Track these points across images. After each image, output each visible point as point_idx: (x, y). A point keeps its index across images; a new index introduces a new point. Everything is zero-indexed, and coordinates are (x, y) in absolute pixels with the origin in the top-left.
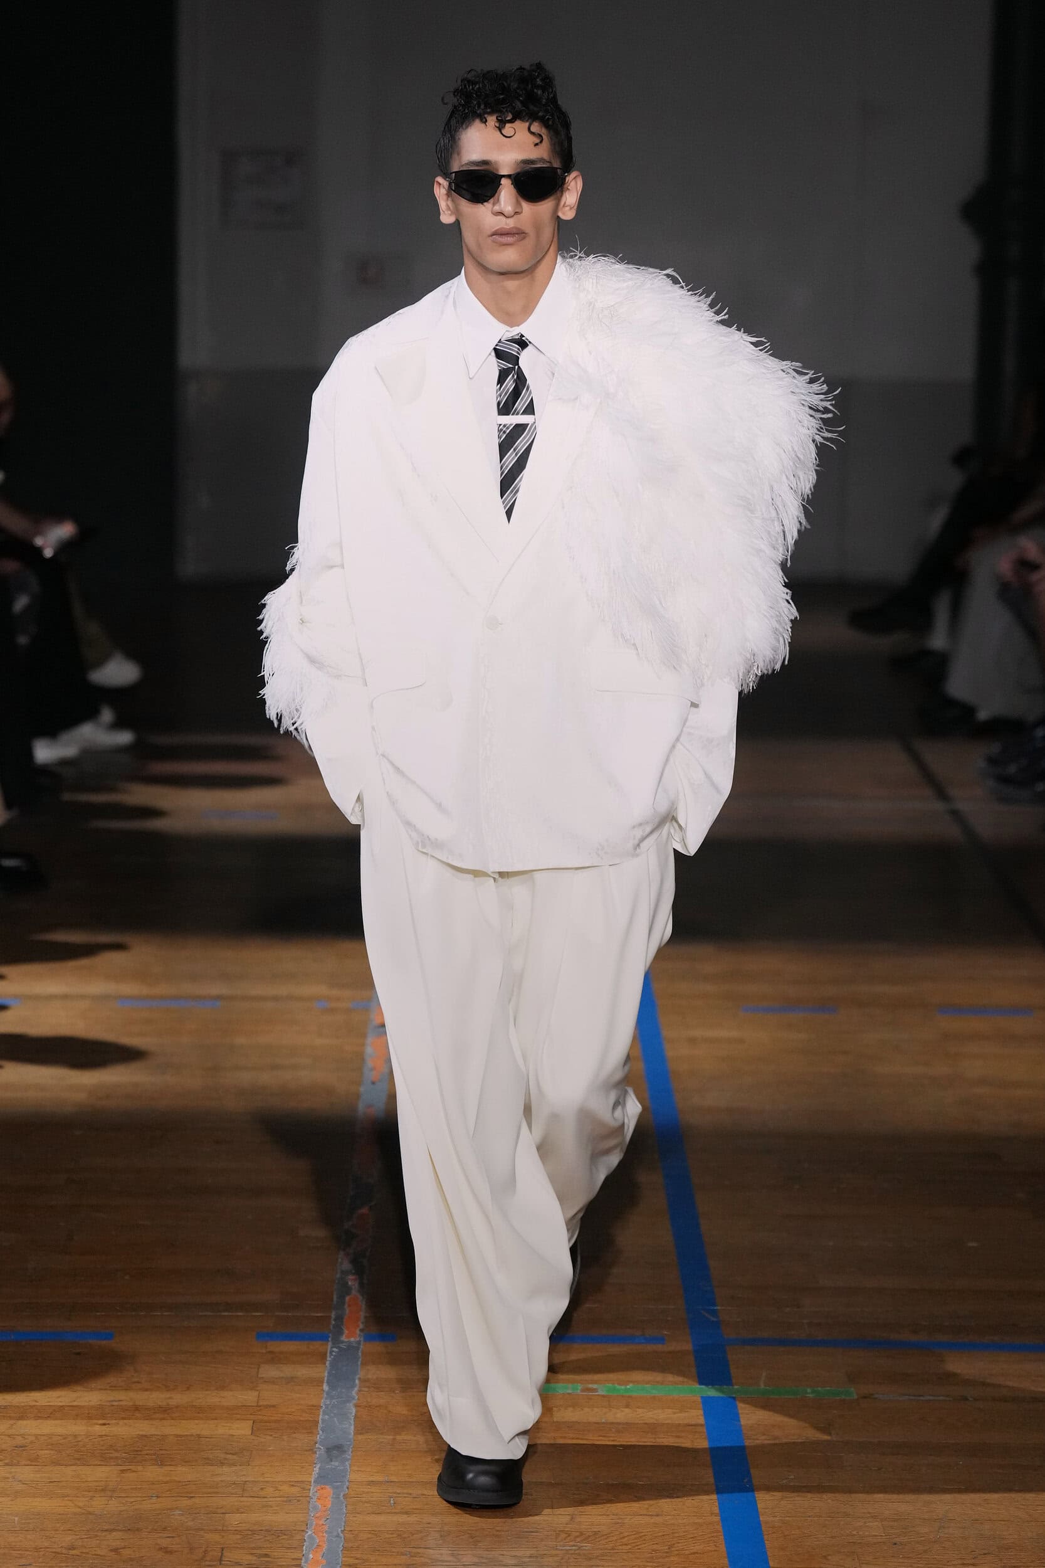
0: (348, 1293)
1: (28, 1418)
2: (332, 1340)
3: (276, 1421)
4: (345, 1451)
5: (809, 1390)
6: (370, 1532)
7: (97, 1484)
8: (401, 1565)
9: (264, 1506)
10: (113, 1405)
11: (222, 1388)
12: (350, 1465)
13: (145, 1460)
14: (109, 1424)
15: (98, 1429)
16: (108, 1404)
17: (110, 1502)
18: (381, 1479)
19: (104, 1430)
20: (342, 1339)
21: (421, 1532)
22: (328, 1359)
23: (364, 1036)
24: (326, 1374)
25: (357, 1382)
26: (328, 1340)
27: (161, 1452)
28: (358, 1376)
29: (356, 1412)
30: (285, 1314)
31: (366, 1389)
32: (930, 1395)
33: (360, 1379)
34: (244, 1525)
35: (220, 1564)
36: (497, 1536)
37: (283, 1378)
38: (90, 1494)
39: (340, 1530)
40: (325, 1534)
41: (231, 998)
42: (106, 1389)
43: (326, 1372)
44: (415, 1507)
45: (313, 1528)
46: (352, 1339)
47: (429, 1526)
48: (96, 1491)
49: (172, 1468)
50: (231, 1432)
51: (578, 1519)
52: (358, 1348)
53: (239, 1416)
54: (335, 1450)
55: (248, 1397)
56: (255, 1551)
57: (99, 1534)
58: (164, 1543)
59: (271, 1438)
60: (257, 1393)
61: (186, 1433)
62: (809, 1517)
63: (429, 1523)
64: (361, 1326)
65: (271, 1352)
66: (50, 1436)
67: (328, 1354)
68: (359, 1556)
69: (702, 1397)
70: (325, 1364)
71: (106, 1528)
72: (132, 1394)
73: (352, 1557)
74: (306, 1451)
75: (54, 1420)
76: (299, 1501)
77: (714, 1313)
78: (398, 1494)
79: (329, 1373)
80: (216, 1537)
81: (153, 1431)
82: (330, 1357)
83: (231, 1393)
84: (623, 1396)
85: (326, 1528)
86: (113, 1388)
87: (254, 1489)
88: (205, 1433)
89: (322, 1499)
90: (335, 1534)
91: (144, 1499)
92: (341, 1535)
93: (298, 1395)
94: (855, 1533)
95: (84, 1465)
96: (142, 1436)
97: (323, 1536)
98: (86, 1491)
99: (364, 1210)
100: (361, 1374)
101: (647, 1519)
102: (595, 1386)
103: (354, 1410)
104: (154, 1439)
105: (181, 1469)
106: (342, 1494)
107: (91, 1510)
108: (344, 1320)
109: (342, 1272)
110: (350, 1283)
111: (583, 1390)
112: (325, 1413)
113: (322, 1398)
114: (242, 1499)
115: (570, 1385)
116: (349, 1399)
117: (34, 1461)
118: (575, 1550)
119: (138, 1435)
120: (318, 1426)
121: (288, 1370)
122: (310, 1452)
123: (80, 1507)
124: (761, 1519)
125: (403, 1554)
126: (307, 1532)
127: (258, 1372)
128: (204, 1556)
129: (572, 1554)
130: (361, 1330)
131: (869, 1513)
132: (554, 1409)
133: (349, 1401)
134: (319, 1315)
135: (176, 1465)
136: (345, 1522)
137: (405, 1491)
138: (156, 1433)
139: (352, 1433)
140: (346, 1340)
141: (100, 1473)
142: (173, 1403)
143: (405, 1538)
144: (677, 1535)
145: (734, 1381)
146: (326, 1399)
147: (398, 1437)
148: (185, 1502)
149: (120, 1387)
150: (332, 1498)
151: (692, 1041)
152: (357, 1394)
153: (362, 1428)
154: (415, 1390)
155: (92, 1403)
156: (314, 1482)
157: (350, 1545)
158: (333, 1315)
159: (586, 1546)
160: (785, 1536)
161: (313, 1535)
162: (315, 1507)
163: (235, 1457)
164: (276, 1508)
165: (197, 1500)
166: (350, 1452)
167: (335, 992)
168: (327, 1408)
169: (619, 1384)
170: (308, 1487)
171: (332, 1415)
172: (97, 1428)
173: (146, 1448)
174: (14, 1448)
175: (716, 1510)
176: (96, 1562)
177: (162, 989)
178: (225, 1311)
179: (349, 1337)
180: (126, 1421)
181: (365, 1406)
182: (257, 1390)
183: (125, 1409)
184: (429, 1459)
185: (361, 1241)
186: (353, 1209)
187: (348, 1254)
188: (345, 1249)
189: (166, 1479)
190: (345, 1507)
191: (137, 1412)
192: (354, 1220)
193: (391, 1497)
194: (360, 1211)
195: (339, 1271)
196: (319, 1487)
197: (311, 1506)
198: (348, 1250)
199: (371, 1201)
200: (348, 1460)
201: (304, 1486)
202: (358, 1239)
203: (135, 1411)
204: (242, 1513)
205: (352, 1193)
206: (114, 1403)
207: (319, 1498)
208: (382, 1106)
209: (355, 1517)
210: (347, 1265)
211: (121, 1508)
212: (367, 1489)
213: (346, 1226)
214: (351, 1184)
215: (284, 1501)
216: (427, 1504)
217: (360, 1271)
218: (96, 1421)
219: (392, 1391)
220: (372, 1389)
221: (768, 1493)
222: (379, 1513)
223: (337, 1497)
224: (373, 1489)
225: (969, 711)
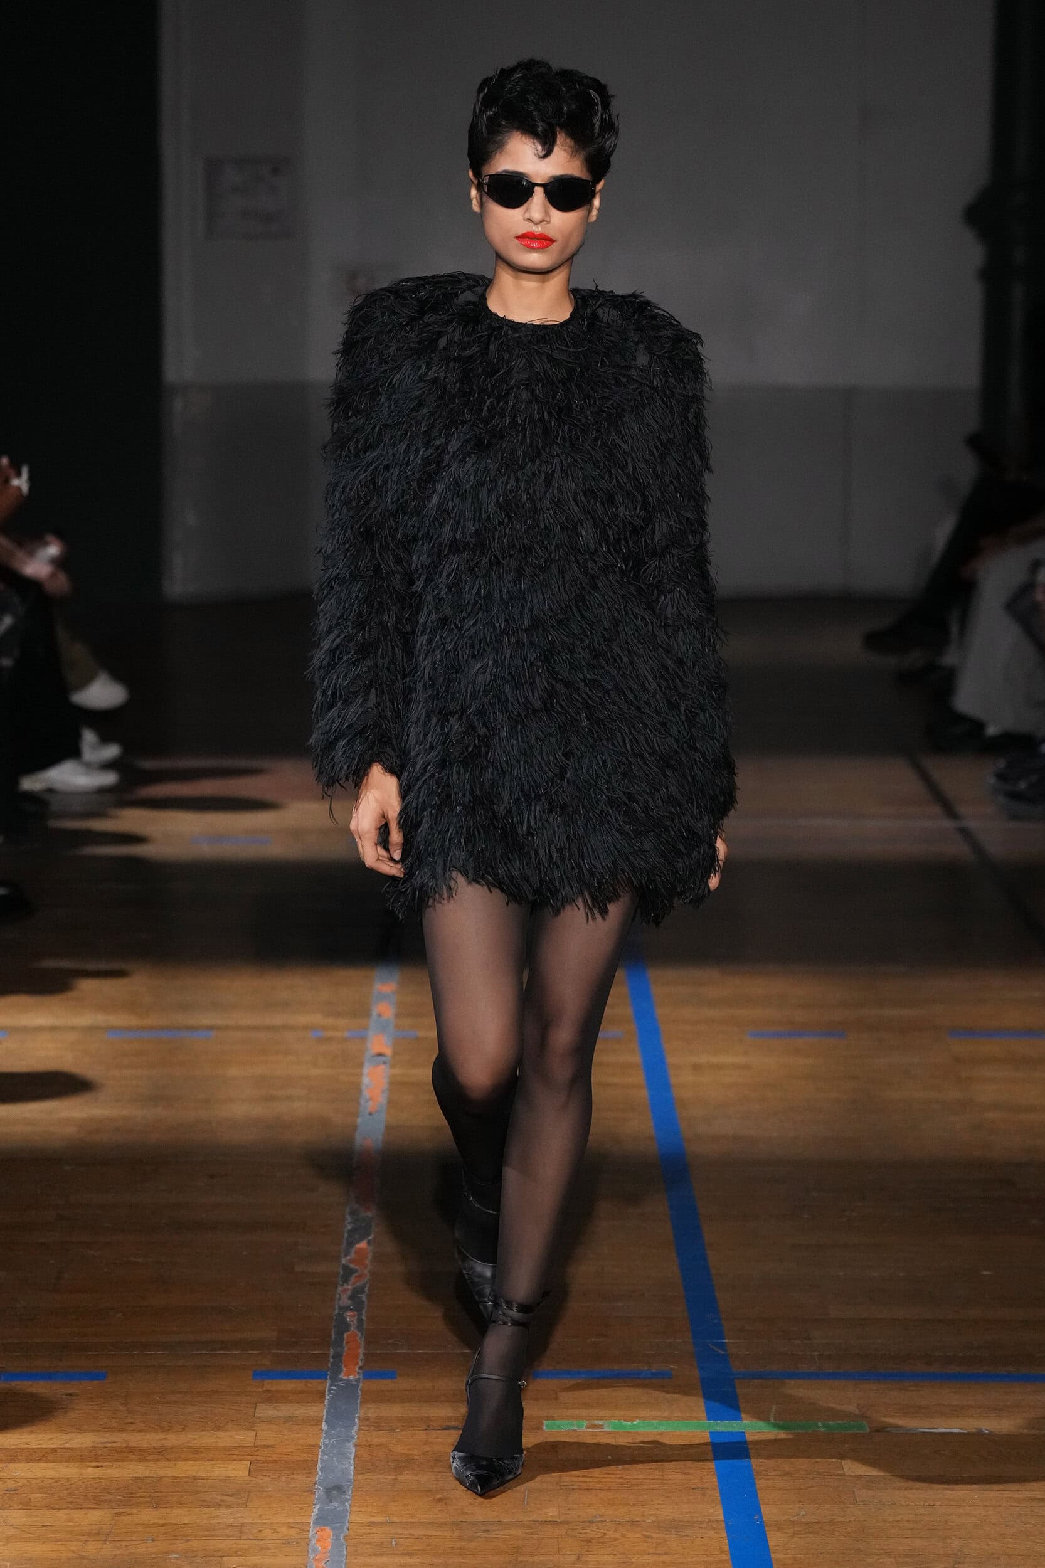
0: (347, 1330)
1: (20, 1461)
2: (331, 1378)
3: (275, 1462)
4: (345, 1492)
5: (820, 1424)
7: (90, 1528)
9: (262, 1549)
10: (106, 1447)
11: (218, 1428)
12: (350, 1505)
13: (140, 1503)
14: (102, 1466)
15: (90, 1472)
16: (101, 1446)
17: (105, 1547)
18: (382, 1519)
19: (98, 1472)
20: (340, 1377)
22: (327, 1397)
23: (361, 1065)
24: (325, 1414)
25: (356, 1420)
26: (326, 1379)
27: (159, 1494)
28: (357, 1415)
29: (356, 1451)
30: (282, 1352)
31: (367, 1428)
32: (944, 1428)
33: (359, 1417)
37: (280, 1417)
38: (84, 1538)
41: (227, 1028)
42: (98, 1431)
43: (325, 1410)
44: (417, 1548)
46: (351, 1377)
48: (89, 1535)
49: (168, 1511)
50: (229, 1473)
51: (584, 1559)
52: (356, 1386)
53: (235, 1457)
54: (335, 1491)
55: (246, 1437)
59: (268, 1478)
60: (253, 1433)
61: (181, 1475)
62: (821, 1554)
63: (431, 1564)
64: (360, 1364)
65: (268, 1391)
66: (43, 1479)
67: (327, 1393)
69: (710, 1432)
70: (324, 1402)
72: (124, 1435)
74: (305, 1492)
75: (48, 1461)
76: (297, 1543)
77: (722, 1346)
78: (401, 1535)
79: (327, 1412)
81: (147, 1474)
82: (329, 1395)
83: (228, 1433)
84: (629, 1432)
86: (106, 1430)
87: (252, 1531)
88: (199, 1474)
89: (322, 1541)
91: (140, 1542)
93: (296, 1435)
95: (77, 1508)
96: (139, 1478)
98: (79, 1535)
99: (363, 1245)
100: (360, 1412)
101: (655, 1558)
102: (601, 1422)
103: (353, 1450)
104: (149, 1481)
105: (176, 1511)
106: (342, 1535)
107: (84, 1554)
108: (343, 1358)
109: (341, 1308)
110: (348, 1320)
111: (588, 1427)
112: (324, 1453)
113: (321, 1438)
114: (242, 1542)
115: (575, 1422)
116: (349, 1438)
117: (26, 1505)
119: (133, 1477)
120: (316, 1466)
121: (285, 1410)
122: (306, 1493)
123: (73, 1552)
124: (772, 1556)
127: (255, 1412)
130: (360, 1368)
131: (882, 1549)
133: (349, 1441)
134: (317, 1352)
135: (172, 1507)
136: (346, 1564)
137: (408, 1532)
138: (151, 1475)
139: (352, 1473)
140: (345, 1378)
141: (95, 1517)
142: (167, 1444)
145: (743, 1416)
146: (325, 1438)
147: (400, 1477)
148: (181, 1545)
149: (115, 1428)
150: (332, 1539)
151: (697, 1067)
152: (357, 1433)
153: (362, 1468)
154: (417, 1429)
155: (84, 1446)
156: (314, 1523)
158: (332, 1352)
162: (314, 1550)
163: (231, 1499)
164: (273, 1551)
165: (194, 1544)
166: (350, 1493)
167: (330, 1021)
168: (325, 1447)
169: (624, 1420)
170: (307, 1529)
171: (331, 1455)
172: (90, 1470)
173: (140, 1490)
174: (5, 1492)
175: (726, 1548)
177: (151, 1020)
178: (221, 1349)
179: (348, 1374)
180: (119, 1463)
181: (366, 1446)
182: (254, 1430)
183: (117, 1451)
184: (431, 1499)
185: (360, 1276)
186: (351, 1244)
187: (345, 1290)
188: (342, 1285)
189: (161, 1522)
190: (345, 1549)
191: (131, 1453)
192: (353, 1255)
193: (393, 1539)
194: (358, 1246)
195: (337, 1307)
196: (318, 1529)
197: (310, 1547)
198: (346, 1286)
199: (369, 1235)
200: (347, 1500)
201: (303, 1528)
202: (357, 1274)
203: (128, 1453)
204: (240, 1556)
205: (349, 1227)
206: (109, 1445)
207: (318, 1540)
208: (380, 1138)
209: (355, 1559)
210: (345, 1301)
211: (119, 1552)
212: (367, 1530)
213: (344, 1261)
214: (349, 1218)
215: (283, 1544)
216: (428, 1545)
217: (358, 1307)
218: (88, 1464)
219: (393, 1429)
220: (372, 1428)
221: (779, 1530)
222: (381, 1555)
223: (337, 1538)
224: (374, 1530)
225: (978, 726)
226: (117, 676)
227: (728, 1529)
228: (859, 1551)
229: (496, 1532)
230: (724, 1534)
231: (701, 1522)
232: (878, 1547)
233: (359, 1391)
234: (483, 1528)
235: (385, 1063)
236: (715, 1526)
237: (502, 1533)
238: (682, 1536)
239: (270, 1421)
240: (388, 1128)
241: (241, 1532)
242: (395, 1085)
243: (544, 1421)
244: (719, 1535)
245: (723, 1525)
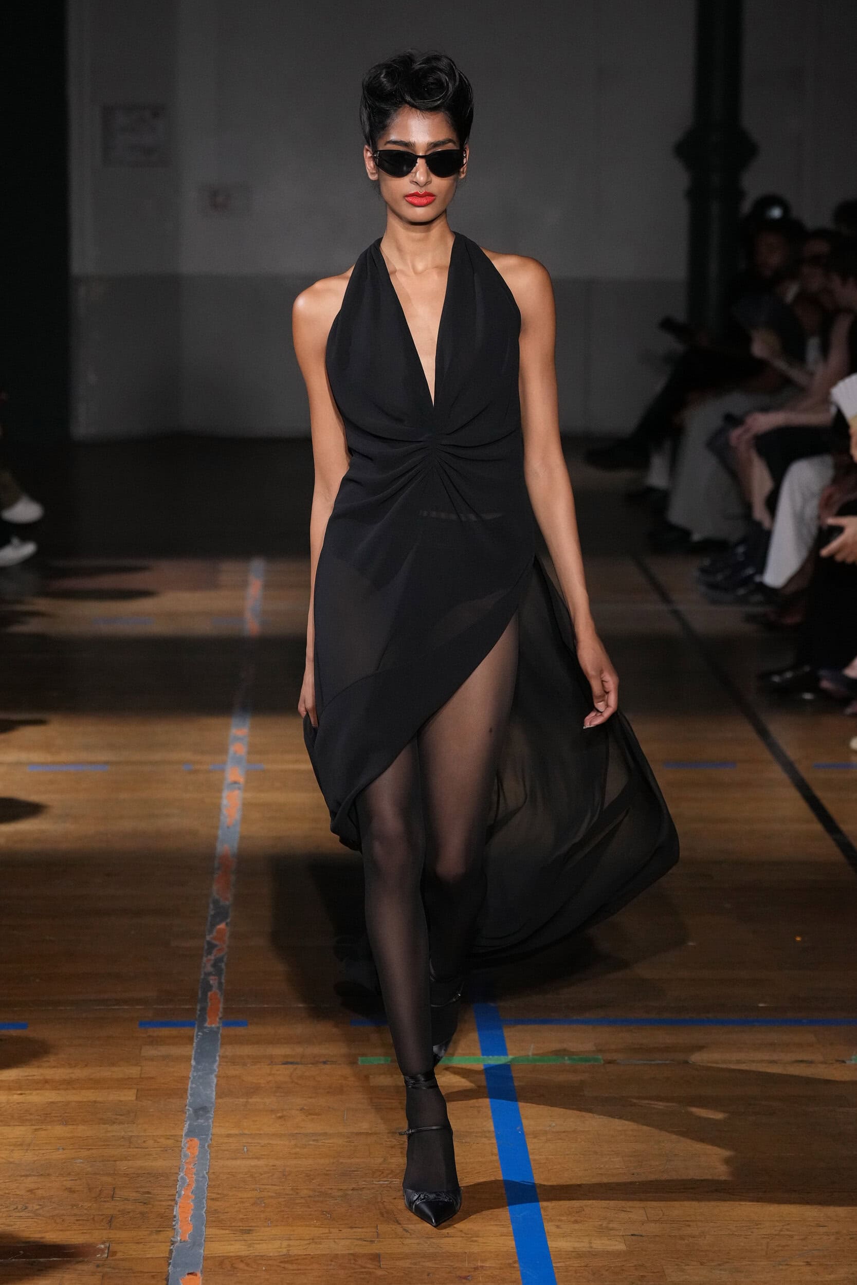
0: (210, 990)
2: (198, 1026)
3: (156, 1089)
4: (209, 1111)
5: (566, 1058)
6: (229, 1173)
7: (16, 1140)
8: (251, 1198)
9: (146, 1155)
10: (28, 1079)
11: (113, 1064)
12: (213, 1122)
13: (53, 1121)
14: (24, 1094)
15: (16, 1098)
16: (25, 1078)
17: (27, 1154)
18: (237, 1132)
19: (22, 1098)
20: (205, 1025)
21: (269, 1173)
22: (195, 1041)
23: (220, 791)
24: (193, 1053)
25: (217, 1058)
26: (194, 1027)
28: (218, 1054)
29: (218, 1081)
30: (161, 1007)
31: (225, 1064)
32: (660, 1060)
33: (219, 1056)
34: (130, 1169)
35: (113, 1200)
36: (326, 1175)
37: (160, 1056)
38: (12, 1148)
39: (205, 1172)
40: (193, 1176)
41: (117, 763)
44: (263, 1153)
45: (184, 1171)
46: (213, 1026)
47: (274, 1167)
48: (15, 1145)
49: (75, 1127)
50: (122, 1098)
51: (389, 1160)
52: (217, 1033)
53: (126, 1086)
54: (201, 1111)
55: (134, 1071)
56: (139, 1190)
57: (18, 1178)
58: (69, 1184)
59: (150, 1102)
60: (139, 1068)
61: (85, 1100)
62: (567, 1155)
63: (273, 1166)
64: (220, 1015)
65: (149, 1036)
67: (195, 1037)
68: (220, 1192)
69: (484, 1065)
70: (192, 1044)
71: (23, 1174)
72: (41, 1071)
73: (214, 1193)
76: (173, 1150)
78: (251, 1143)
79: (195, 1052)
80: (109, 1179)
81: (59, 1099)
82: (196, 1039)
83: (119, 1068)
85: (194, 1170)
87: (139, 1141)
88: (98, 1099)
89: (191, 1148)
90: (201, 1175)
91: (53, 1151)
92: (206, 1175)
93: (172, 1070)
94: (602, 1166)
95: (5, 1125)
97: (193, 1177)
98: (8, 1146)
99: (222, 926)
100: (221, 1051)
103: (215, 1080)
104: (60, 1105)
105: (81, 1127)
106: (207, 1145)
107: (11, 1160)
108: (207, 1011)
109: (206, 974)
110: (211, 982)
112: (192, 1083)
113: (191, 1071)
114: (130, 1150)
115: (382, 1058)
116: (212, 1071)
118: (387, 1184)
119: (48, 1101)
120: (187, 1093)
121: (164, 1050)
122: (180, 1113)
123: (3, 1158)
124: (531, 1157)
125: (253, 1190)
126: (180, 1174)
127: (140, 1052)
128: (100, 1194)
129: (385, 1187)
130: (220, 1019)
131: (613, 1151)
132: (371, 1076)
133: (212, 1073)
134: (187, 1007)
135: (77, 1124)
136: (209, 1166)
137: (256, 1141)
138: (62, 1100)
139: (214, 1097)
140: (209, 1026)
141: (18, 1132)
142: (73, 1076)
143: (255, 1177)
144: (465, 1171)
145: (509, 1052)
146: (194, 1071)
147: (250, 1100)
148: (84, 1153)
150: (199, 1147)
152: (218, 1067)
153: (222, 1094)
154: (263, 1064)
155: (12, 1078)
156: (185, 1135)
157: (214, 1183)
158: (198, 1007)
159: (396, 1181)
160: (549, 1170)
161: (185, 1176)
162: (186, 1156)
163: (123, 1117)
164: (155, 1156)
165: (94, 1151)
166: (212, 1113)
167: (198, 757)
168: (194, 1078)
170: (180, 1139)
171: (199, 1084)
172: (16, 1097)
173: (54, 1112)
175: (496, 1151)
176: (16, 1200)
177: (63, 757)
178: (114, 1005)
179: (211, 1023)
180: (38, 1091)
181: (224, 1077)
182: (139, 1066)
183: (37, 1082)
184: (273, 1116)
185: (220, 949)
186: (213, 925)
187: (209, 960)
188: (207, 957)
189: (69, 1135)
190: (208, 1154)
191: (47, 1084)
192: (215, 934)
193: (244, 1146)
194: (218, 927)
195: (202, 973)
196: (188, 1139)
197: (182, 1154)
198: (209, 957)
199: (226, 918)
200: (210, 1118)
201: (177, 1139)
202: (217, 948)
203: (45, 1083)
204: (129, 1160)
205: (212, 913)
206: (28, 1078)
207: (189, 1148)
208: (236, 845)
209: (216, 1162)
210: (209, 968)
211: (36, 1159)
212: (226, 1140)
213: (208, 938)
214: (211, 906)
215: (162, 1151)
216: (272, 1151)
217: (218, 972)
218: (15, 1092)
219: (244, 1064)
220: (229, 1063)
221: (535, 1137)
222: (236, 1159)
223: (202, 1146)
224: (231, 1140)
225: (685, 533)
226: (35, 497)
227: (498, 1137)
228: (596, 1153)
229: (324, 1141)
230: (494, 1141)
231: (477, 1132)
232: (609, 1149)
233: (219, 1036)
234: (313, 1138)
235: (239, 789)
236: (487, 1135)
237: (327, 1141)
238: (463, 1143)
239: (152, 1059)
240: (242, 838)
241: (130, 1143)
242: (247, 806)
243: (359, 1058)
244: (490, 1142)
245: (493, 1134)
